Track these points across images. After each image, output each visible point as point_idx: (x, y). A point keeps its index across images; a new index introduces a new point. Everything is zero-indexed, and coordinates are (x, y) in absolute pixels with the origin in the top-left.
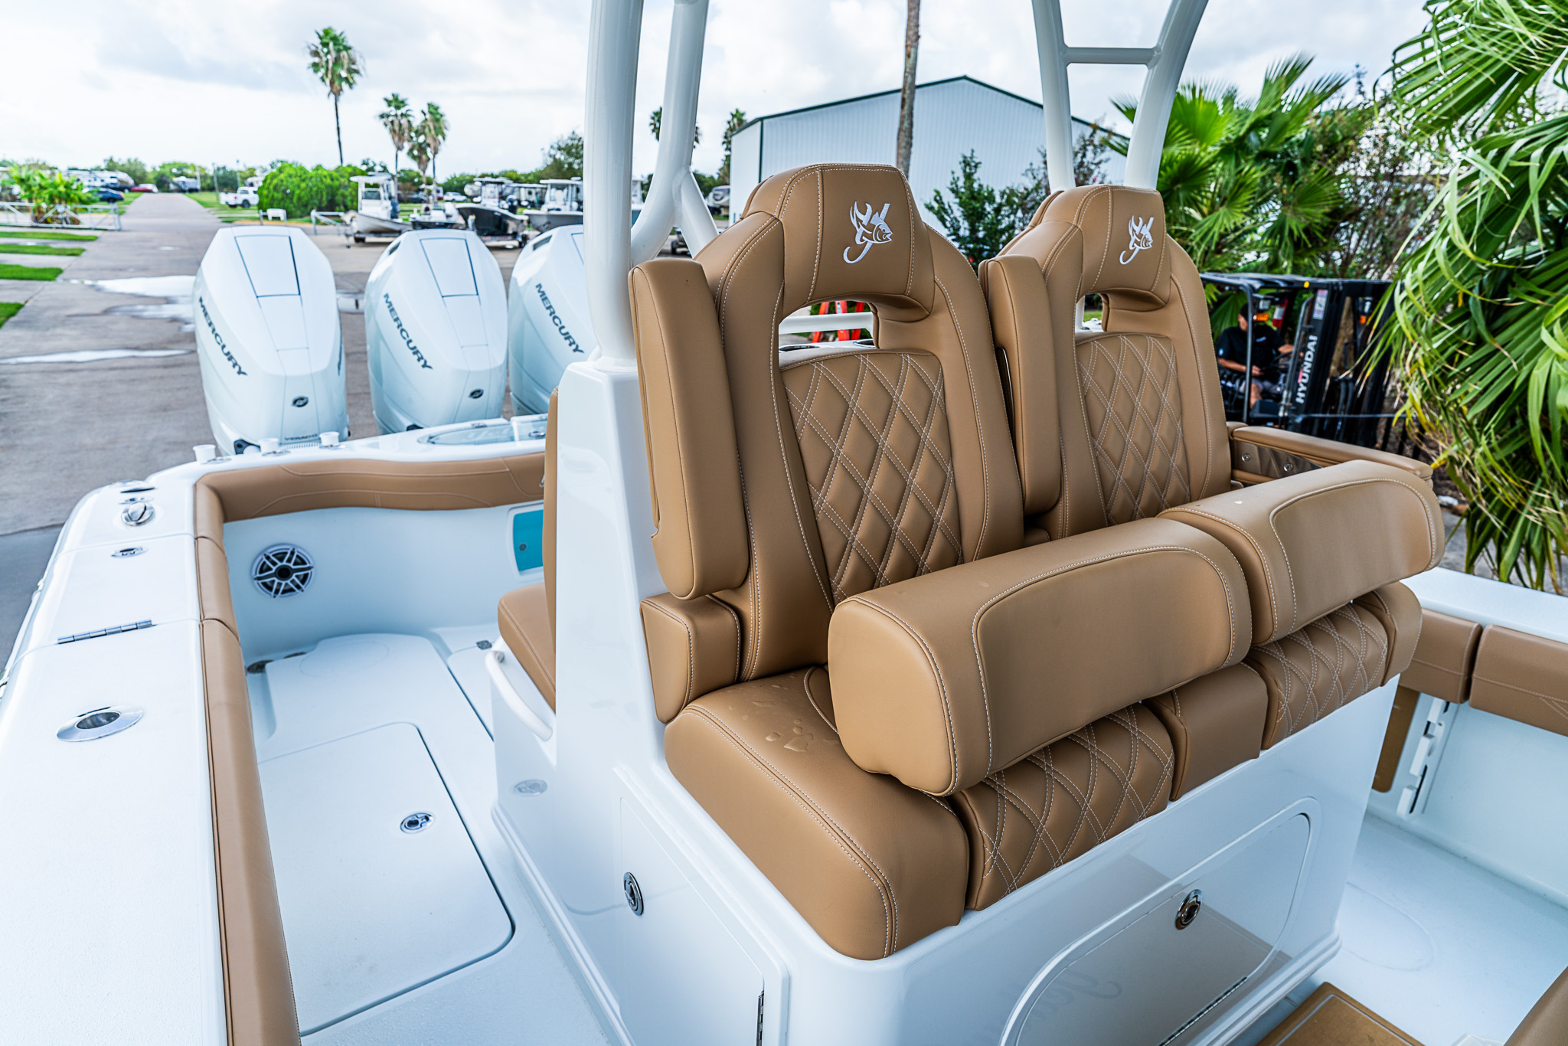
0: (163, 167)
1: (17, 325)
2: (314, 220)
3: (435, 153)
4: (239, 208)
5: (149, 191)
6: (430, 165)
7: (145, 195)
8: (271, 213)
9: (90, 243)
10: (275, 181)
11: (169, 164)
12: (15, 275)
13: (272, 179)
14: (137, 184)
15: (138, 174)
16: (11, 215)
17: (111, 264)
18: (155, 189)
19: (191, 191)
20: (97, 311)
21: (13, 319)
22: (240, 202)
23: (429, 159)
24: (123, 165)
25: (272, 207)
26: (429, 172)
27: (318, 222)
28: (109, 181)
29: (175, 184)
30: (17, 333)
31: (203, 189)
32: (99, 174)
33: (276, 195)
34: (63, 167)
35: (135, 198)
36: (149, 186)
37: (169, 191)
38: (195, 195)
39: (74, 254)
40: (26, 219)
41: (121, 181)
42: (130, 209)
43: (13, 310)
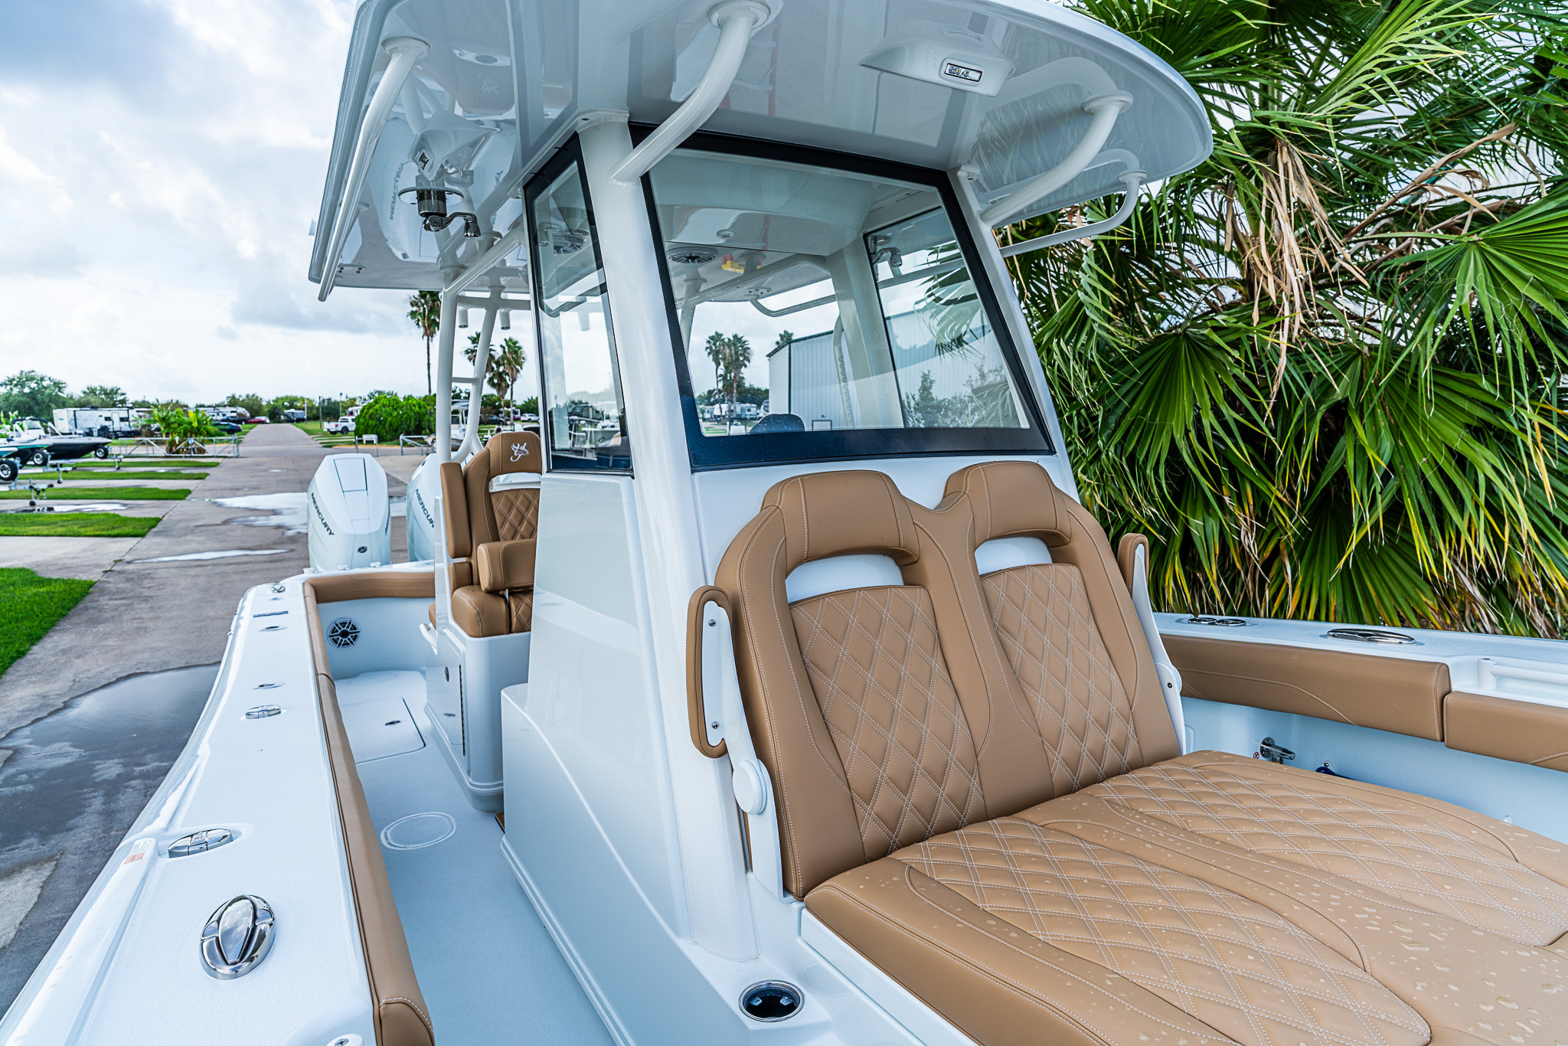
0: (276, 401)
1: (157, 534)
2: (401, 442)
3: (514, 380)
4: (338, 434)
5: (263, 422)
6: (509, 391)
7: (259, 425)
8: (365, 437)
9: (213, 469)
10: (371, 411)
11: (282, 398)
12: (154, 496)
13: (368, 409)
14: (252, 416)
15: (255, 408)
16: (150, 448)
17: (229, 485)
18: (268, 421)
19: (299, 420)
20: (218, 522)
21: (154, 530)
22: (339, 428)
23: (508, 386)
24: (243, 401)
25: (366, 433)
26: (507, 397)
27: (405, 444)
28: (229, 415)
29: (285, 415)
30: (158, 540)
31: (309, 419)
32: (221, 409)
33: (370, 422)
34: (192, 405)
35: (251, 429)
36: (263, 418)
37: (280, 422)
38: (302, 424)
39: (201, 477)
40: (161, 451)
41: (239, 414)
42: (246, 438)
43: (154, 523)
